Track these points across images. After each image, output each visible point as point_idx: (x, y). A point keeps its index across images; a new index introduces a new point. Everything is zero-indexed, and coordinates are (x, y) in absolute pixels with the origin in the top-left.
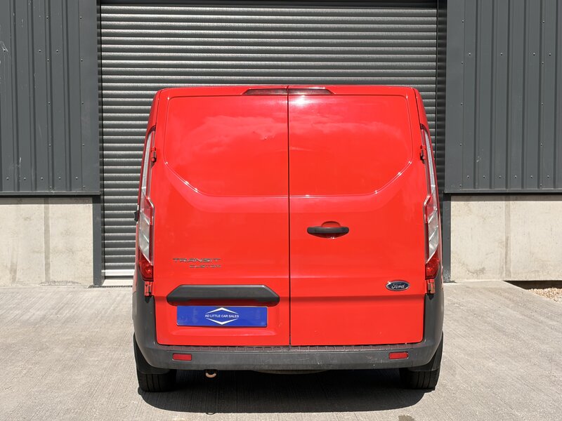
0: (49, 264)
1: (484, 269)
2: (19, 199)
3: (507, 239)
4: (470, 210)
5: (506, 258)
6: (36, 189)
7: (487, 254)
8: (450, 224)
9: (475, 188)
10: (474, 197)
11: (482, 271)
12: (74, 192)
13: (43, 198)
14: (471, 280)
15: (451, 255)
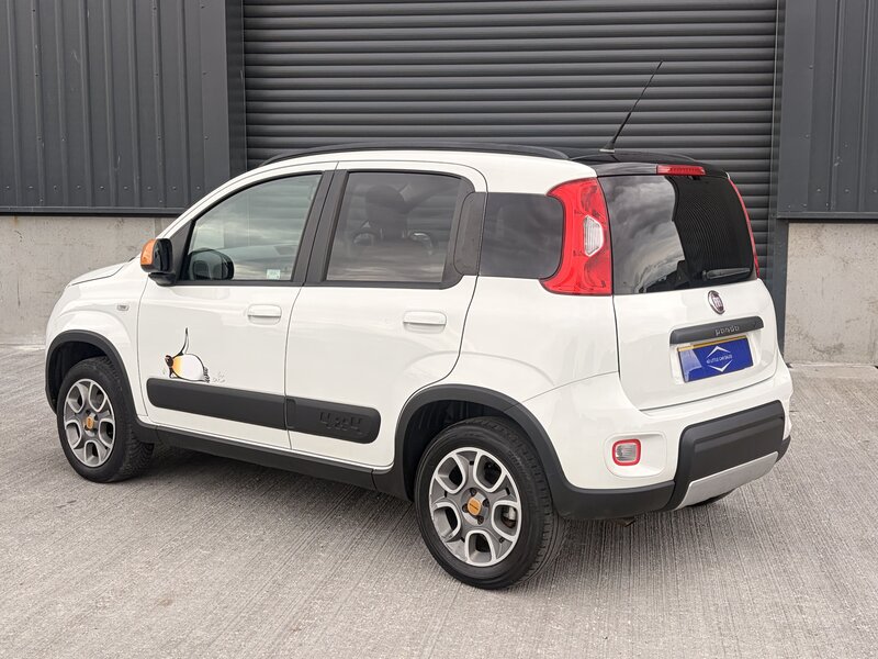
1: (841, 345)
2: (120, 219)
4: (821, 247)
6: (141, 206)
7: (847, 322)
8: (786, 270)
9: (829, 210)
10: (829, 227)
11: (839, 348)
13: (153, 220)
14: (817, 364)
15: (786, 321)
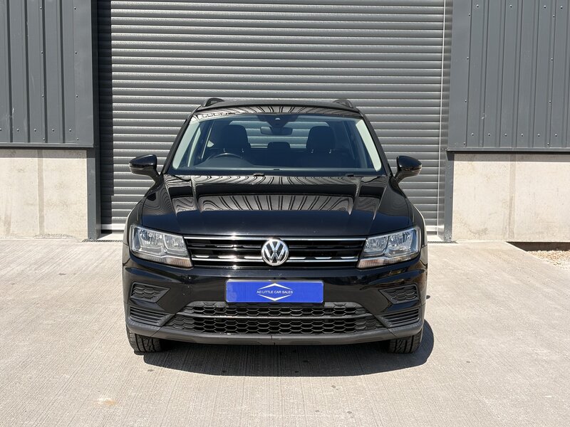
0: (44, 217)
1: (486, 229)
2: (12, 151)
3: (511, 199)
4: (474, 169)
5: (510, 219)
6: (29, 142)
7: (490, 214)
8: (453, 183)
9: (479, 146)
10: (478, 156)
12: (67, 144)
13: (37, 150)
14: (472, 241)
15: (453, 215)
